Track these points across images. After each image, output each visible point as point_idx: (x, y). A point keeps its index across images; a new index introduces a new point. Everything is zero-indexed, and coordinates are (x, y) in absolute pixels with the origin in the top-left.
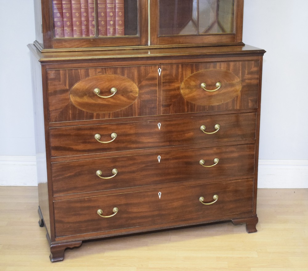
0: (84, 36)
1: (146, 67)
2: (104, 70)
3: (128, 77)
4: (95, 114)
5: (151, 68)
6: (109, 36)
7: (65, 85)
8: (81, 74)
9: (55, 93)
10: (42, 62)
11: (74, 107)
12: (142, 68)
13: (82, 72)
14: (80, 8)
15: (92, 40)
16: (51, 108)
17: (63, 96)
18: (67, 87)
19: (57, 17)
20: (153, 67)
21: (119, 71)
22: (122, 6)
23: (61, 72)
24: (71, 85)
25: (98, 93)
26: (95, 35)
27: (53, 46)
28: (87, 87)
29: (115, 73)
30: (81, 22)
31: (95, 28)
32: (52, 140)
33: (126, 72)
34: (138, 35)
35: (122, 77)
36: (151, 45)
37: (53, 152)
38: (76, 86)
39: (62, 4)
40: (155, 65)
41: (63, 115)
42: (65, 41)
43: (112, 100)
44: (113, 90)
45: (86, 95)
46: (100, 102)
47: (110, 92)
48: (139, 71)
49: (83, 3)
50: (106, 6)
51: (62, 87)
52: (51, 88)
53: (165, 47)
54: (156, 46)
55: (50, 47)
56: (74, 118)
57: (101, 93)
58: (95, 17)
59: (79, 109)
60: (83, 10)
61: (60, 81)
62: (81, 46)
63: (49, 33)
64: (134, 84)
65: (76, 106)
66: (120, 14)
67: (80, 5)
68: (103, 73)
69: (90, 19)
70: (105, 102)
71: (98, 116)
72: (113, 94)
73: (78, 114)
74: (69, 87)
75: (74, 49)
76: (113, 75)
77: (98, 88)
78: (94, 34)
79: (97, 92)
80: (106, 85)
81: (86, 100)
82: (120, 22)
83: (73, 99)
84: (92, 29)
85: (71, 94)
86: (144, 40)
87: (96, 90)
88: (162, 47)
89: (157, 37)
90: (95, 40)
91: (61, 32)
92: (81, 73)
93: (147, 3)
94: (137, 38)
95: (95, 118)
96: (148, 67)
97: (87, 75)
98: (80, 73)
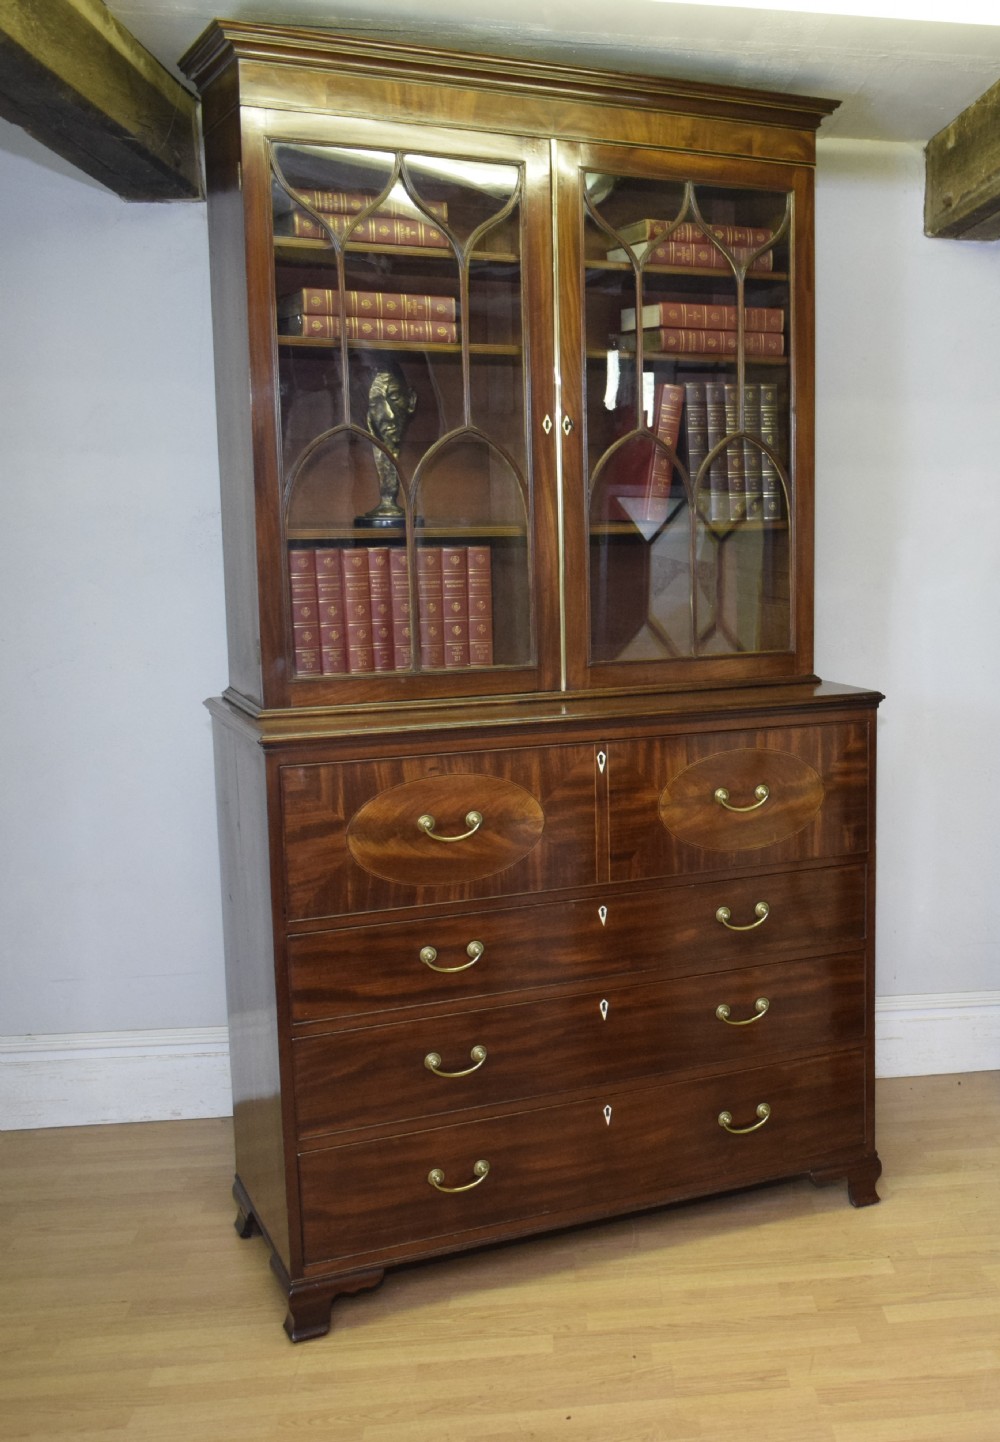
0: (379, 671)
1: (564, 750)
2: (445, 762)
3: (514, 779)
4: (421, 889)
5: (578, 752)
6: (449, 668)
7: (335, 810)
8: (380, 776)
9: (306, 833)
10: (267, 745)
11: (359, 873)
12: (554, 754)
13: (382, 770)
14: (369, 591)
15: (403, 681)
16: (293, 879)
17: (326, 842)
18: (341, 815)
19: (302, 619)
20: (582, 749)
21: (487, 764)
22: (486, 582)
23: (323, 772)
24: (352, 807)
25: (428, 828)
26: (411, 667)
27: (292, 701)
28: (396, 814)
29: (479, 770)
30: (370, 631)
31: (412, 646)
32: (293, 971)
33: (508, 766)
34: (532, 663)
35: (498, 779)
36: (567, 688)
37: (297, 1008)
38: (366, 810)
39: (316, 581)
40: (588, 743)
41: (329, 893)
42: (328, 684)
43: (469, 848)
44: (472, 817)
45: (394, 835)
46: (434, 852)
47: (464, 826)
48: (544, 761)
49: (375, 578)
50: (441, 584)
51: (326, 815)
52: (293, 821)
53: (607, 694)
54: (582, 693)
55: (284, 703)
56: (360, 904)
57: (438, 828)
58: (411, 616)
59: (375, 878)
60: (375, 598)
61: (318, 797)
62: (373, 699)
63: (280, 663)
64: (532, 800)
65: (367, 869)
66: (481, 605)
67: (366, 584)
68: (443, 772)
69: (397, 622)
70: (449, 854)
71: (429, 895)
72: (471, 829)
73: (373, 893)
74: (345, 814)
75: (354, 708)
76: (473, 777)
77: (430, 815)
78: (409, 664)
79: (428, 824)
80: (449, 806)
81: (393, 848)
82: (481, 629)
83: (357, 848)
84: (404, 650)
85: (352, 834)
86: (548, 677)
87: (424, 821)
88: (601, 695)
89: (585, 668)
90: (410, 679)
91: (313, 660)
92: (379, 772)
93: (555, 574)
94: (529, 670)
95: (419, 901)
96: (570, 749)
97: (397, 777)
98: (377, 774)
